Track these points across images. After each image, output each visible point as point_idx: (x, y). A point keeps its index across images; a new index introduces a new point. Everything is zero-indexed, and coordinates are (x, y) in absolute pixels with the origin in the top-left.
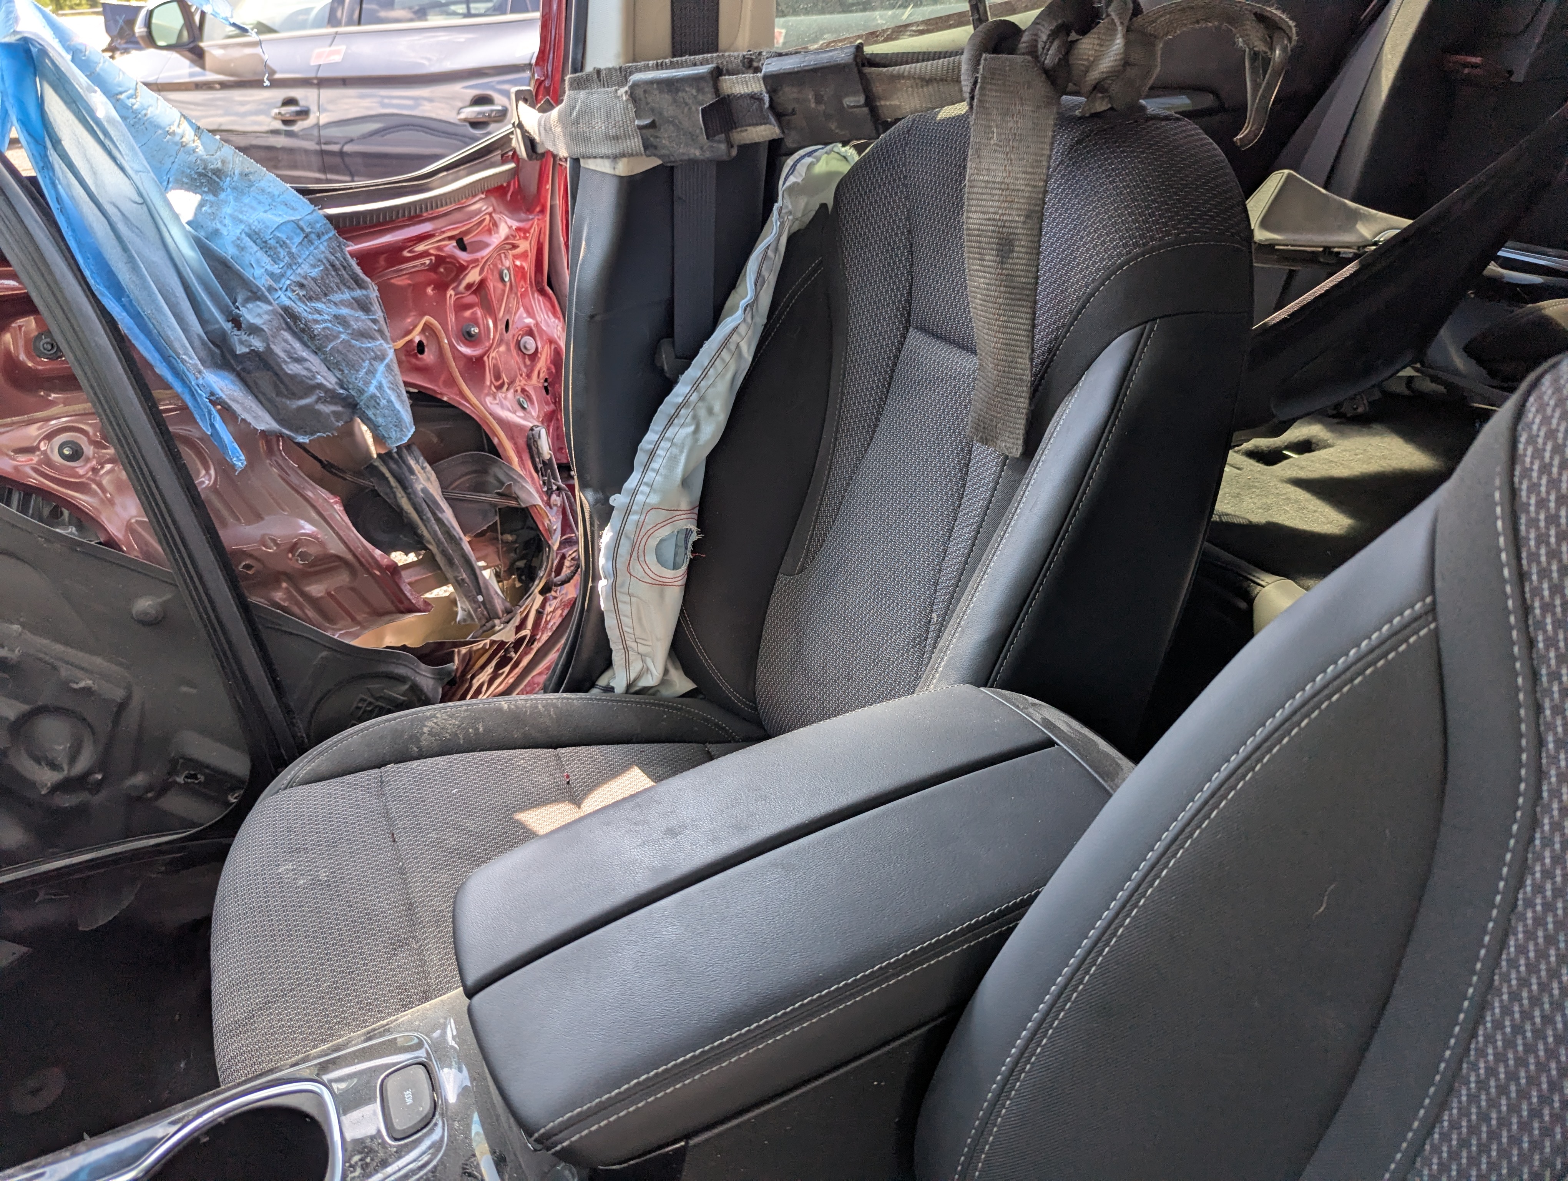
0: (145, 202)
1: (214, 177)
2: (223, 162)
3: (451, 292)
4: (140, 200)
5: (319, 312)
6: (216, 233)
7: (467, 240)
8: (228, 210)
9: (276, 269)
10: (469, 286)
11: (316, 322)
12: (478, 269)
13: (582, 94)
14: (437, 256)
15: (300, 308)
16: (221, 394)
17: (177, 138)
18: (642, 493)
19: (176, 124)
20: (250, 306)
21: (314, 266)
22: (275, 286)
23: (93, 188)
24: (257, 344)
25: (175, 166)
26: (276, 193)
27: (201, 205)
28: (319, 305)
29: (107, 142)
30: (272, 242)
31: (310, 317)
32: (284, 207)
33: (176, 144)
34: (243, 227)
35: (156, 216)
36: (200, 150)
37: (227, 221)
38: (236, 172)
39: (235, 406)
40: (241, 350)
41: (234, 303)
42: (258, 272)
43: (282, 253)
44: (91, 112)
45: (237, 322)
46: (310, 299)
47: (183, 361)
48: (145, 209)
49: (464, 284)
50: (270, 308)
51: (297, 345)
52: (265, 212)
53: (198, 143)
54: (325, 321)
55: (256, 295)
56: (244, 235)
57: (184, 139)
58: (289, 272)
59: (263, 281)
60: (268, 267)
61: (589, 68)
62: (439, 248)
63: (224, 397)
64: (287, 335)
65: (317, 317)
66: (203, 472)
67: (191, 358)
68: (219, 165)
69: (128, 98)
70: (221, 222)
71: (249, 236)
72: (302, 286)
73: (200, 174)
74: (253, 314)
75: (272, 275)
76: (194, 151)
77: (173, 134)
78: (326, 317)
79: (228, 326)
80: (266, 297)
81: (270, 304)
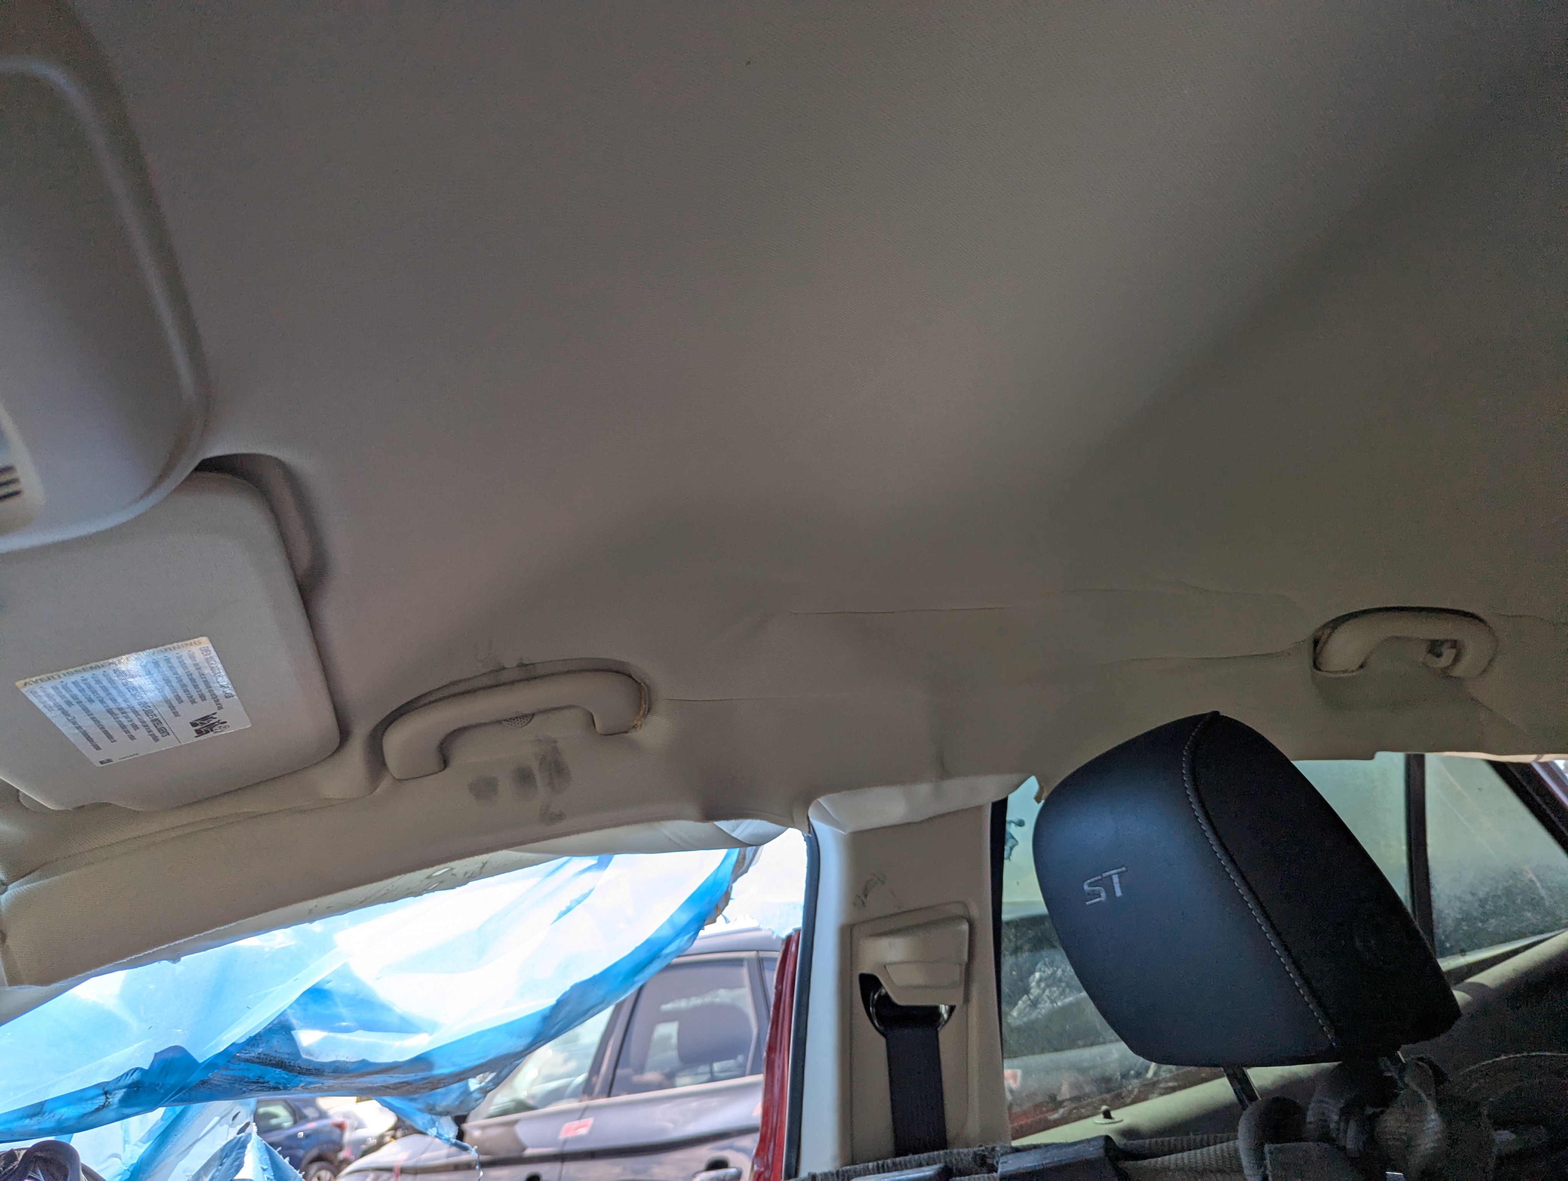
61: (804, 1173)
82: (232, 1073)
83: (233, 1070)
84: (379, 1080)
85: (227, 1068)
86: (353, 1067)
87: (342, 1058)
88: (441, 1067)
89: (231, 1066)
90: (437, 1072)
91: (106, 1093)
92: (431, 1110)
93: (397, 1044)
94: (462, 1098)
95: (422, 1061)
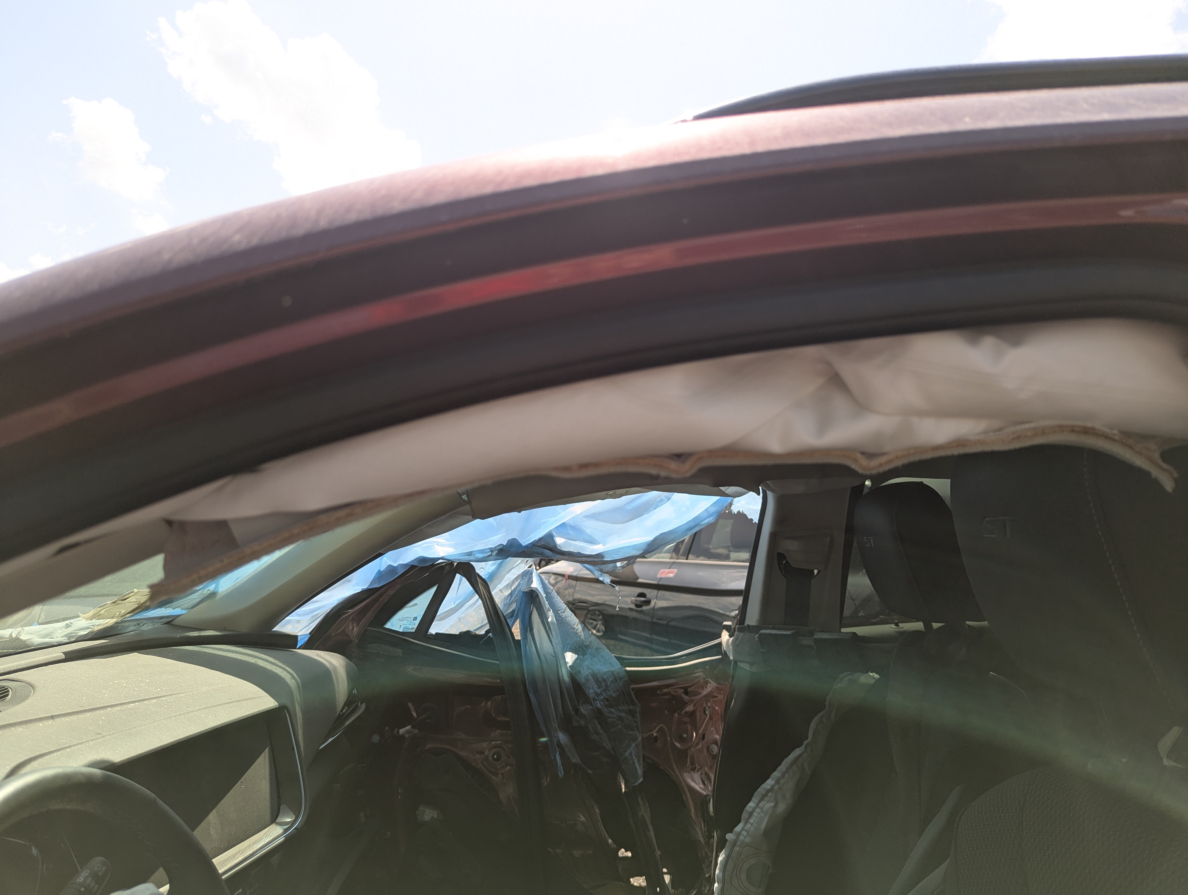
0: (556, 656)
1: (585, 648)
2: (590, 643)
3: (676, 715)
4: (554, 655)
5: (612, 713)
6: (580, 671)
7: (689, 690)
8: (586, 663)
9: (599, 691)
10: (686, 713)
11: (610, 717)
12: (692, 705)
13: (741, 634)
14: (673, 696)
15: (605, 710)
16: (562, 742)
17: (575, 631)
18: (743, 835)
19: (576, 625)
20: (584, 705)
21: (614, 692)
22: (596, 698)
23: (539, 648)
24: (582, 723)
25: (571, 642)
26: (608, 658)
27: (576, 659)
28: (613, 710)
29: (549, 631)
30: (600, 679)
31: (607, 715)
32: (609, 665)
33: (574, 633)
34: (590, 671)
35: (558, 662)
36: (582, 637)
37: (585, 668)
38: (594, 647)
39: (566, 749)
40: (575, 724)
41: (578, 703)
42: (591, 691)
43: (603, 684)
44: (547, 619)
45: (577, 711)
46: (610, 707)
47: (552, 725)
48: (555, 658)
49: (684, 711)
50: (591, 707)
51: (599, 727)
52: (601, 665)
53: (582, 633)
54: (613, 718)
55: (587, 700)
56: (589, 675)
57: (578, 631)
58: (604, 693)
59: (592, 695)
60: (596, 690)
61: (746, 624)
62: (676, 692)
63: (563, 743)
64: (596, 722)
65: (611, 715)
66: (545, 778)
67: (555, 724)
68: (588, 643)
69: (561, 612)
70: (582, 668)
71: (591, 675)
72: (608, 700)
73: (579, 647)
74: (584, 709)
75: (596, 693)
76: (580, 636)
77: (574, 628)
78: (614, 716)
79: (573, 713)
80: (591, 702)
81: (593, 706)
82: (533, 550)
83: (534, 549)
84: (584, 559)
85: (532, 548)
86: (576, 554)
87: (571, 550)
88: (607, 558)
89: (533, 548)
90: (605, 559)
91: (491, 551)
92: (601, 571)
93: (591, 547)
94: (614, 569)
95: (600, 556)
